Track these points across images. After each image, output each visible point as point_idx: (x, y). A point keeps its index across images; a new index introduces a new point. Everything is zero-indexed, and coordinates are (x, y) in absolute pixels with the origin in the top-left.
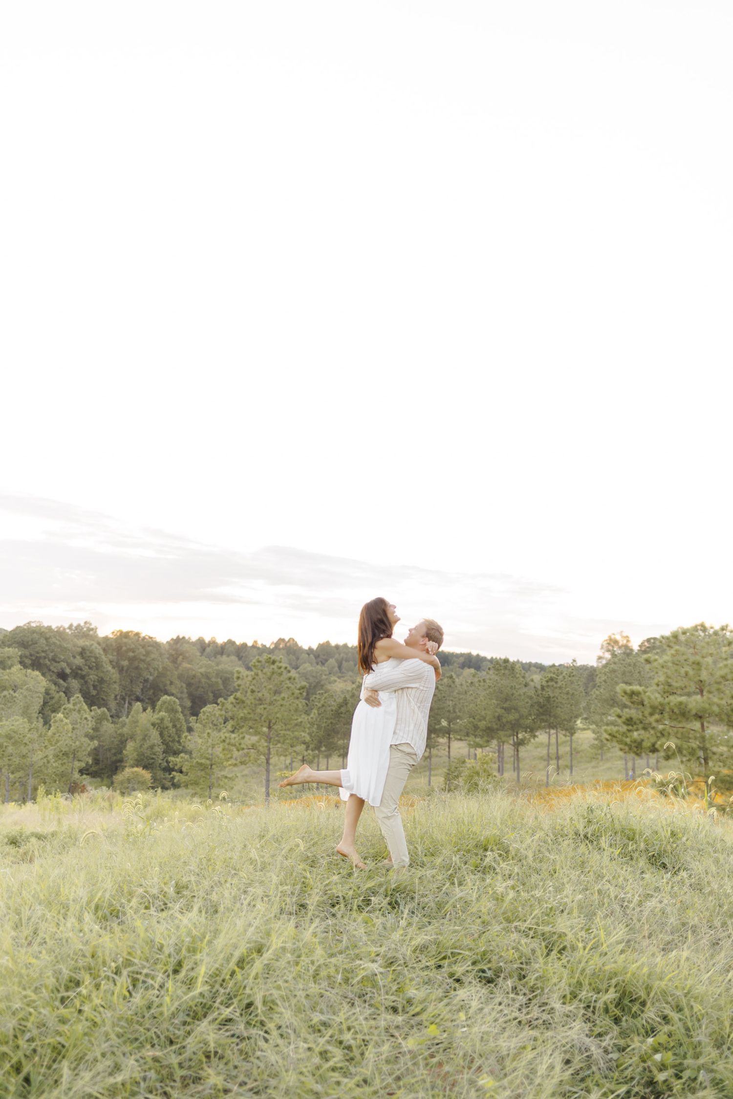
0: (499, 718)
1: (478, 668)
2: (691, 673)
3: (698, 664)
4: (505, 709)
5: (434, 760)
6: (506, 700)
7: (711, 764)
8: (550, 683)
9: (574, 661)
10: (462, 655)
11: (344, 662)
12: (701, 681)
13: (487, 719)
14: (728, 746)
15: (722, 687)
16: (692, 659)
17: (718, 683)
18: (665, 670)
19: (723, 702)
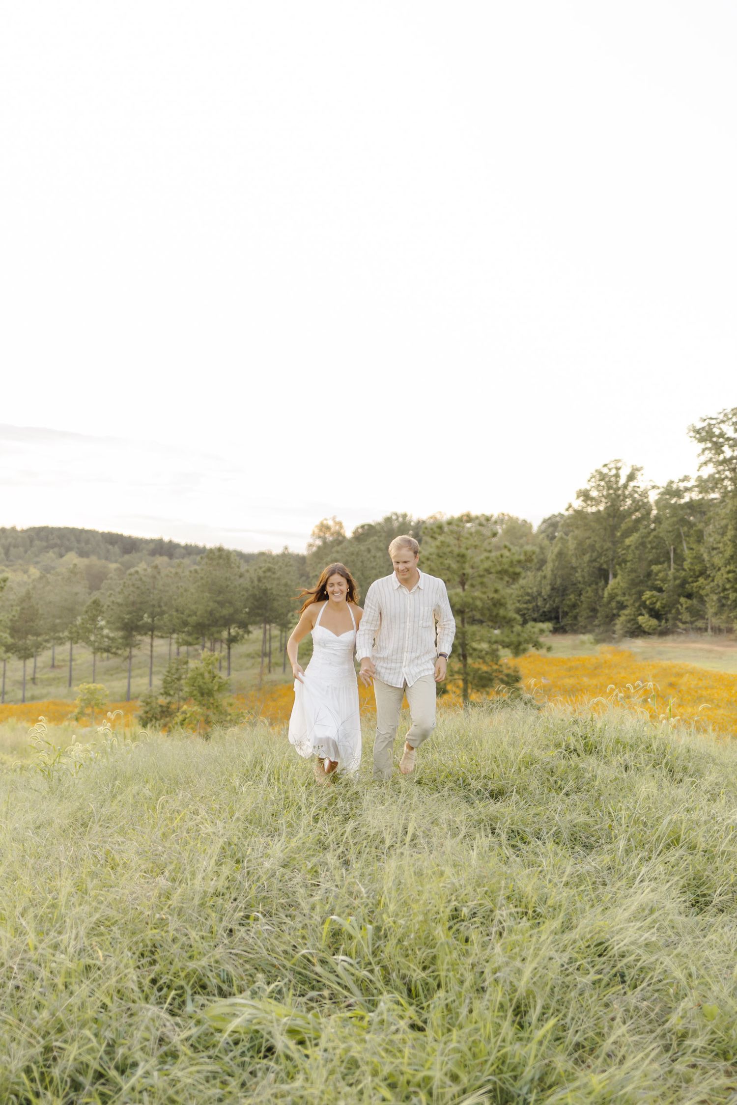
0: (211, 613)
1: (171, 556)
2: (455, 566)
3: (463, 556)
4: (218, 602)
5: (133, 660)
6: (220, 592)
7: (470, 661)
8: (268, 574)
9: (286, 548)
10: (152, 541)
11: (12, 549)
12: (464, 574)
13: (199, 613)
14: (489, 642)
15: (485, 580)
16: (456, 550)
17: (481, 576)
18: (429, 563)
19: (484, 597)
